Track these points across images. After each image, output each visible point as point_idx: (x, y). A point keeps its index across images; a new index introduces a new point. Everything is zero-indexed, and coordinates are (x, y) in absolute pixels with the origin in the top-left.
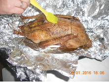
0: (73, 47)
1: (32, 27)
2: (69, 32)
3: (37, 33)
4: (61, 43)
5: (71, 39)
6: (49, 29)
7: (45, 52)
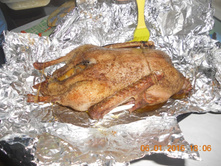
0: (160, 101)
3: (81, 89)
4: (136, 97)
5: (153, 84)
6: (103, 74)
7: (103, 125)
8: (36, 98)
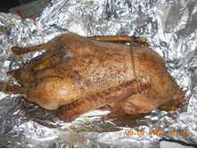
0: (142, 111)
1: (37, 72)
2: (129, 76)
4: (112, 105)
5: (135, 93)
7: (73, 128)
8: (4, 87)
